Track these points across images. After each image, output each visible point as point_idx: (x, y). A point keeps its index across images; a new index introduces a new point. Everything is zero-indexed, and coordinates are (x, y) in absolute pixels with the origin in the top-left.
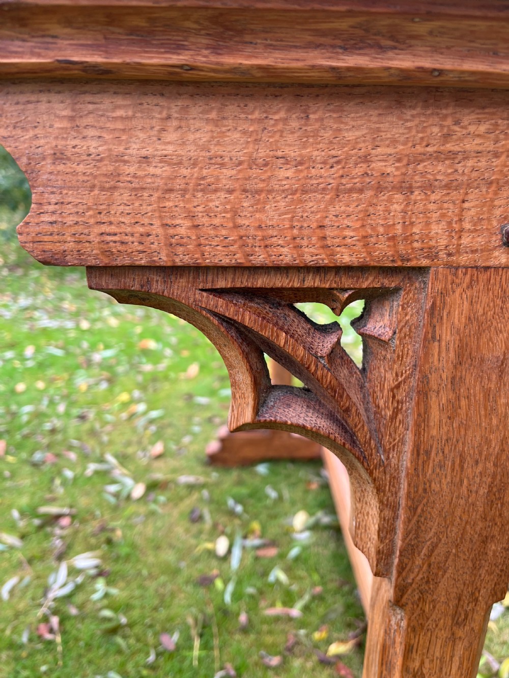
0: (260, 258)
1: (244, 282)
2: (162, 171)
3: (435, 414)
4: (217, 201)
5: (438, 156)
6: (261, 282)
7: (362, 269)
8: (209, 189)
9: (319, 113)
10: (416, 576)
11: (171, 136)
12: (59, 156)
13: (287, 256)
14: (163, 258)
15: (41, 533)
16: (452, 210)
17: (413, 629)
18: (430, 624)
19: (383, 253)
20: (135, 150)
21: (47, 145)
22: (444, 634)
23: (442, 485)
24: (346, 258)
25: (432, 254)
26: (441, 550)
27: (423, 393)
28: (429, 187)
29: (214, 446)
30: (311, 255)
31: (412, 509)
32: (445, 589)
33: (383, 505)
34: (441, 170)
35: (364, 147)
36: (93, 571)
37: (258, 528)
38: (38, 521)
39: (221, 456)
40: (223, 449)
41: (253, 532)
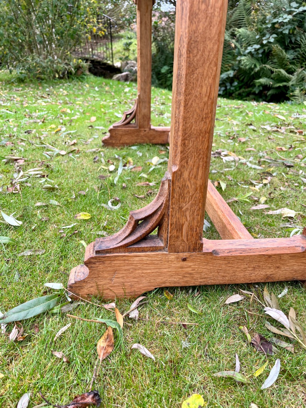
15: (7, 165)
36: (39, 176)
37: (132, 161)
38: (4, 160)
39: (110, 141)
40: (111, 137)
41: (129, 162)
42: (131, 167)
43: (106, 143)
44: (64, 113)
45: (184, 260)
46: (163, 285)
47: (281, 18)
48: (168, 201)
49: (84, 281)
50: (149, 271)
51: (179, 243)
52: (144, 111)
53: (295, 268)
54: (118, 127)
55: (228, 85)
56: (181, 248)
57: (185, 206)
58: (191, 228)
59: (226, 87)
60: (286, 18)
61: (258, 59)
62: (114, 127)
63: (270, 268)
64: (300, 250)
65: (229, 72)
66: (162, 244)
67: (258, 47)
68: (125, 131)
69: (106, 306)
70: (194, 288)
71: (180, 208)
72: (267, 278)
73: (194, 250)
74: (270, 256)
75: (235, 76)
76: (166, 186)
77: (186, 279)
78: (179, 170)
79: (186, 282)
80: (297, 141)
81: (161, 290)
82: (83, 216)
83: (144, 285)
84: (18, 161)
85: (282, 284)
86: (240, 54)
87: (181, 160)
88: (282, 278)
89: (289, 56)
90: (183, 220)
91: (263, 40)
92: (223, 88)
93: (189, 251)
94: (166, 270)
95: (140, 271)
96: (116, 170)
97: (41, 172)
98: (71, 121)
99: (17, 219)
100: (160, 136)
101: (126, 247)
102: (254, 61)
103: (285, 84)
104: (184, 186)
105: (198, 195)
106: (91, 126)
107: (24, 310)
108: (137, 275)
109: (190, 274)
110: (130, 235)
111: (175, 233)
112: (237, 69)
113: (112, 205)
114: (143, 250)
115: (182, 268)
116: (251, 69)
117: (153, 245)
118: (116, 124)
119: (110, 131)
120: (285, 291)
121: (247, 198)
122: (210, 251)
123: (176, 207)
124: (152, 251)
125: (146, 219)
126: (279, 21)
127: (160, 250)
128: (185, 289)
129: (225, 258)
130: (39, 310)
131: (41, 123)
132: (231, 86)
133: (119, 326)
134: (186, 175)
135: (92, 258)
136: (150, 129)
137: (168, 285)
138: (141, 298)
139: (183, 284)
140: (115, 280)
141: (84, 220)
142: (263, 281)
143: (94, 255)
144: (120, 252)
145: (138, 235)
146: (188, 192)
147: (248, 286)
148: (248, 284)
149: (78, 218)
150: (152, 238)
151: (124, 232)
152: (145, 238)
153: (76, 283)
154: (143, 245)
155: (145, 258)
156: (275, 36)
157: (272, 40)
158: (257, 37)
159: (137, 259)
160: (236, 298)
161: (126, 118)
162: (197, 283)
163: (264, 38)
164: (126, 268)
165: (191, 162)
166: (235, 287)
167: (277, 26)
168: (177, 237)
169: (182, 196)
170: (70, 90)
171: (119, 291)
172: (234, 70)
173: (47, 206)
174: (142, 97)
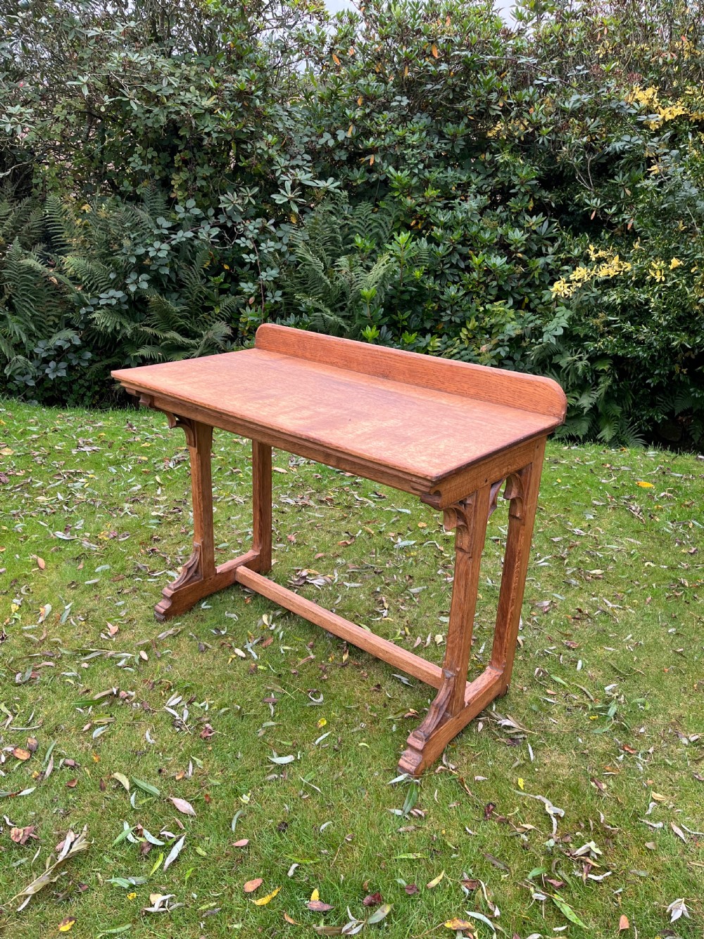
12: (445, 489)
15: (115, 708)
16: (480, 480)
19: (474, 489)
20: (452, 485)
23: (478, 527)
25: (478, 487)
26: (477, 542)
27: (476, 511)
28: (478, 477)
30: (467, 493)
31: (475, 535)
34: (480, 474)
38: (106, 703)
39: (172, 609)
42: (256, 641)
43: (167, 614)
45: (458, 717)
49: (420, 764)
50: (445, 736)
51: (457, 709)
52: (208, 557)
53: (496, 688)
54: (179, 587)
55: (72, 357)
58: (462, 697)
59: (69, 361)
60: (160, 249)
61: (120, 312)
62: (175, 589)
64: (497, 678)
65: (67, 334)
67: (120, 295)
68: (187, 589)
69: (436, 771)
70: (462, 732)
71: (460, 688)
72: (487, 704)
73: (462, 709)
74: (488, 690)
75: (84, 343)
76: (453, 680)
77: (458, 728)
78: (460, 669)
81: (449, 744)
82: (322, 723)
83: (442, 747)
84: (120, 695)
88: (491, 699)
90: (459, 695)
91: (127, 284)
93: (460, 711)
94: (451, 730)
95: (442, 739)
96: (247, 652)
100: (227, 577)
102: (119, 318)
104: (461, 677)
106: (73, 583)
108: (441, 742)
109: (460, 724)
113: (316, 699)
114: (442, 725)
115: (457, 723)
116: (117, 333)
118: (177, 585)
119: (171, 597)
122: (467, 704)
124: (445, 722)
126: (151, 254)
127: (449, 719)
128: (459, 735)
129: (473, 704)
132: (80, 359)
136: (216, 574)
137: (451, 739)
138: (444, 755)
140: (432, 752)
141: (325, 726)
143: (424, 743)
144: (434, 732)
145: (441, 716)
148: (482, 712)
149: (320, 727)
153: (416, 767)
154: (442, 721)
155: (443, 728)
156: (145, 276)
157: (144, 285)
158: (113, 276)
159: (441, 731)
160: (481, 725)
161: (188, 573)
162: (462, 728)
163: (128, 281)
164: (438, 739)
166: (476, 719)
167: (146, 261)
168: (457, 706)
169: (460, 682)
171: (433, 759)
174: (206, 543)
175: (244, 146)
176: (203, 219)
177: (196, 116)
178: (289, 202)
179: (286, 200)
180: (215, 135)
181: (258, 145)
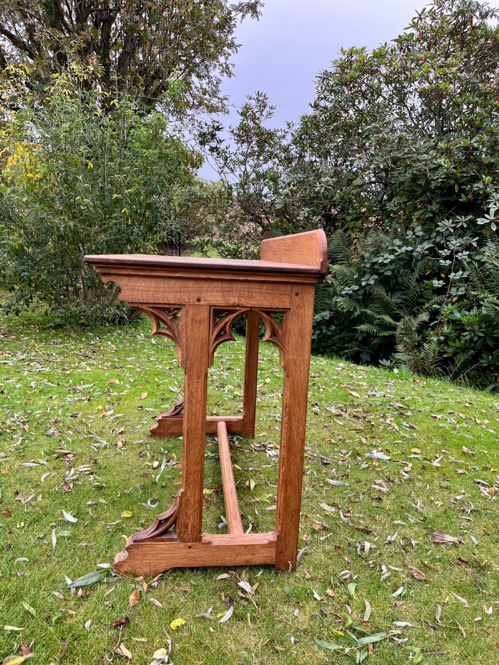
0: (157, 302)
1: (155, 306)
2: (142, 288)
3: (189, 331)
4: (150, 293)
5: (185, 287)
6: (158, 306)
7: (175, 304)
8: (149, 291)
9: (166, 280)
10: (188, 366)
11: (144, 283)
12: (126, 285)
13: (162, 302)
14: (141, 301)
15: (57, 460)
16: (188, 296)
17: (189, 379)
18: (193, 378)
19: (177, 302)
20: (138, 285)
21: (124, 284)
22: (196, 381)
23: (192, 345)
24: (171, 302)
25: (186, 302)
26: (193, 359)
27: (186, 327)
28: (184, 292)
29: (155, 426)
30: (166, 302)
31: (187, 350)
32: (195, 369)
33: (182, 350)
34: (186, 290)
35: (173, 286)
36: (88, 472)
37: (175, 457)
38: (55, 455)
39: (158, 431)
40: (159, 427)
41: (173, 458)
42: (175, 463)
43: (154, 433)
44: (112, 385)
45: (190, 547)
46: (176, 566)
47: (381, 258)
48: (179, 509)
49: (124, 562)
50: (167, 555)
51: (186, 536)
53: (265, 555)
54: (167, 417)
55: (324, 328)
56: (187, 539)
57: (190, 512)
58: (193, 526)
59: (321, 330)
60: (387, 259)
61: (358, 301)
62: (163, 417)
63: (248, 555)
64: (266, 542)
65: (324, 313)
66: (176, 537)
67: (356, 288)
68: (173, 421)
69: (137, 579)
70: (197, 568)
71: (187, 513)
72: (247, 562)
73: (196, 541)
74: (246, 546)
75: (331, 318)
76: (178, 500)
77: (191, 562)
78: (185, 491)
79: (192, 564)
80: (355, 430)
81: (175, 570)
82: (126, 514)
83: (163, 566)
84: (68, 455)
85: (258, 567)
86: (335, 294)
87: (186, 485)
88: (257, 563)
89: (395, 299)
90: (188, 521)
91: (362, 281)
92: (318, 332)
93: (193, 542)
94: (177, 555)
95: (161, 555)
96: (159, 466)
97: (90, 469)
98: (119, 399)
99: (74, 516)
100: (209, 426)
101: (153, 539)
102: (354, 304)
103: (391, 332)
104: (188, 501)
105: (197, 505)
106: (141, 407)
107: (86, 579)
108: (159, 558)
109: (194, 558)
110: (155, 530)
111: (183, 529)
112: (334, 310)
113: (151, 504)
114: (163, 541)
115: (188, 553)
116: (350, 313)
117: (170, 537)
118: (165, 415)
119: (159, 421)
120: (261, 572)
121: (267, 499)
122: (207, 542)
123: (184, 513)
124: (169, 541)
125: (166, 520)
126: (379, 262)
127: (174, 541)
128: (192, 569)
129: (217, 547)
130: (94, 580)
131: (86, 401)
132: (328, 330)
133: (144, 590)
134: (189, 494)
135: (131, 545)
137: (179, 566)
138: (160, 575)
139: (189, 566)
140: (144, 561)
141: (126, 518)
142: (244, 564)
143: (132, 543)
144: (148, 542)
145: (160, 530)
146: (191, 504)
147: (235, 568)
148: (234, 566)
149: (122, 516)
150: (170, 532)
151: (152, 528)
152: (165, 532)
153: (119, 562)
154: (164, 537)
155: (164, 546)
156: (375, 277)
157: (372, 282)
158: (356, 277)
159: (159, 546)
160: (225, 576)
161: (176, 409)
162: (199, 565)
163: (363, 279)
164: (152, 552)
165: (191, 487)
166: (226, 569)
167: (376, 267)
168: (185, 532)
169: (187, 506)
170: (121, 342)
171: (147, 570)
172: (332, 311)
173: (96, 504)
175: (465, 187)
176: (427, 239)
177: (430, 170)
178: (491, 222)
179: (488, 221)
180: (440, 180)
181: (476, 185)
